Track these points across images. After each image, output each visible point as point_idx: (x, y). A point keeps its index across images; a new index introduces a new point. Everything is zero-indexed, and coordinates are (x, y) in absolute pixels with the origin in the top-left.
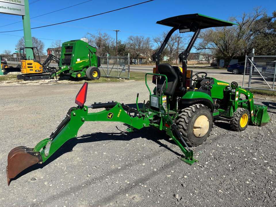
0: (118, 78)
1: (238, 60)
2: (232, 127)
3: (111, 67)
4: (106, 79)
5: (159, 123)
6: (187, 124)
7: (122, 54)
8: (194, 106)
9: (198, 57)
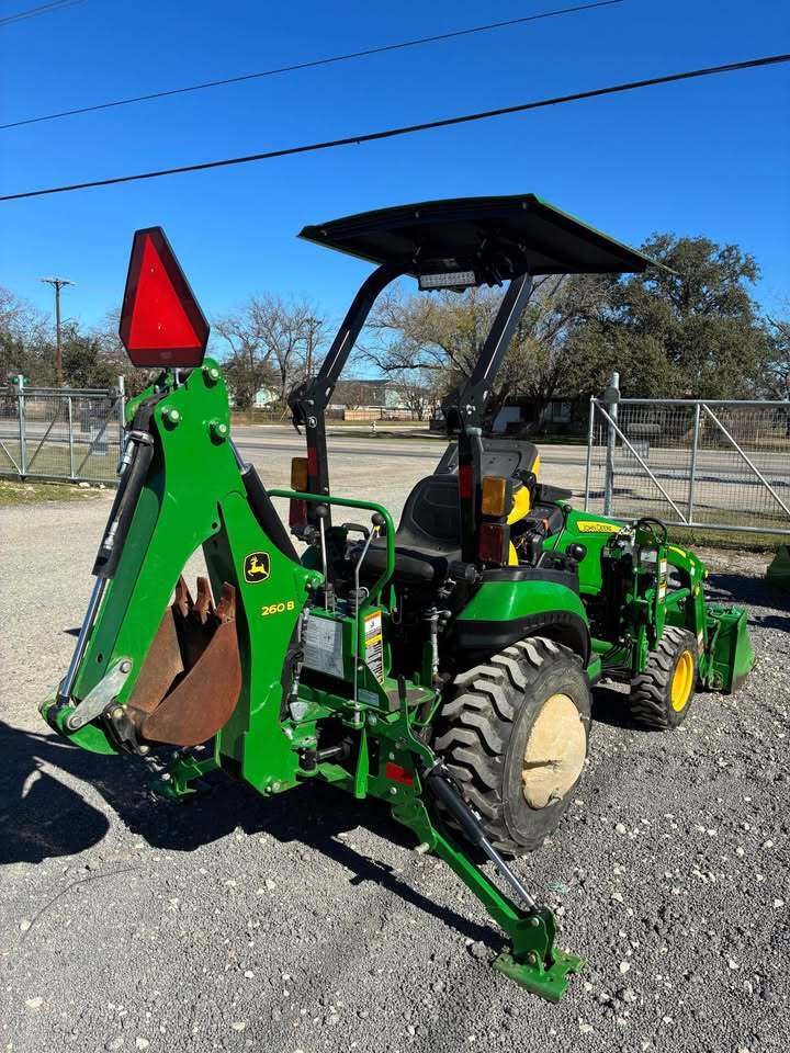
0: (74, 482)
1: (521, 411)
2: (639, 714)
3: (40, 429)
4: (16, 488)
5: (349, 763)
6: (497, 759)
7: (82, 379)
8: (515, 658)
9: (380, 394)
